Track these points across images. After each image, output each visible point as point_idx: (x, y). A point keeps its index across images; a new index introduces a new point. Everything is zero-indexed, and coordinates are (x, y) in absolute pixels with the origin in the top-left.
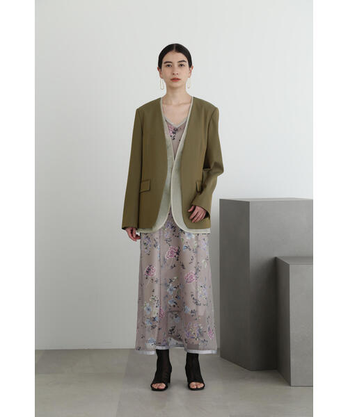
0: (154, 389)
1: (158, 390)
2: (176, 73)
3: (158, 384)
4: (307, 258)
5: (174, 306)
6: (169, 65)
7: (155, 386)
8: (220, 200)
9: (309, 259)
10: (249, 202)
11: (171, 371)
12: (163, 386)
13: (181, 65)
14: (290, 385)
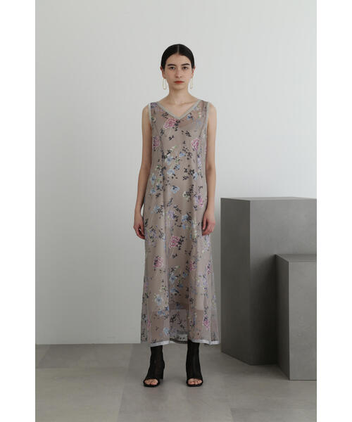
0: (146, 385)
1: (151, 386)
2: (179, 76)
3: (151, 380)
4: (310, 256)
5: (176, 294)
6: (172, 67)
7: (148, 382)
8: (222, 199)
9: (312, 256)
10: (249, 202)
11: (164, 367)
12: (156, 382)
13: (185, 68)
14: (289, 379)
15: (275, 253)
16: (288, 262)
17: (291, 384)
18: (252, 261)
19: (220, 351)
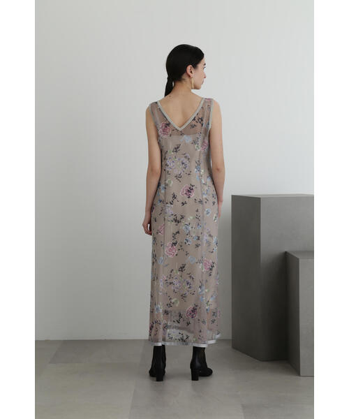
8: (233, 196)
10: (260, 198)
14: (299, 375)
15: (286, 250)
16: (298, 259)
17: (302, 380)
18: (262, 258)
19: (230, 347)
